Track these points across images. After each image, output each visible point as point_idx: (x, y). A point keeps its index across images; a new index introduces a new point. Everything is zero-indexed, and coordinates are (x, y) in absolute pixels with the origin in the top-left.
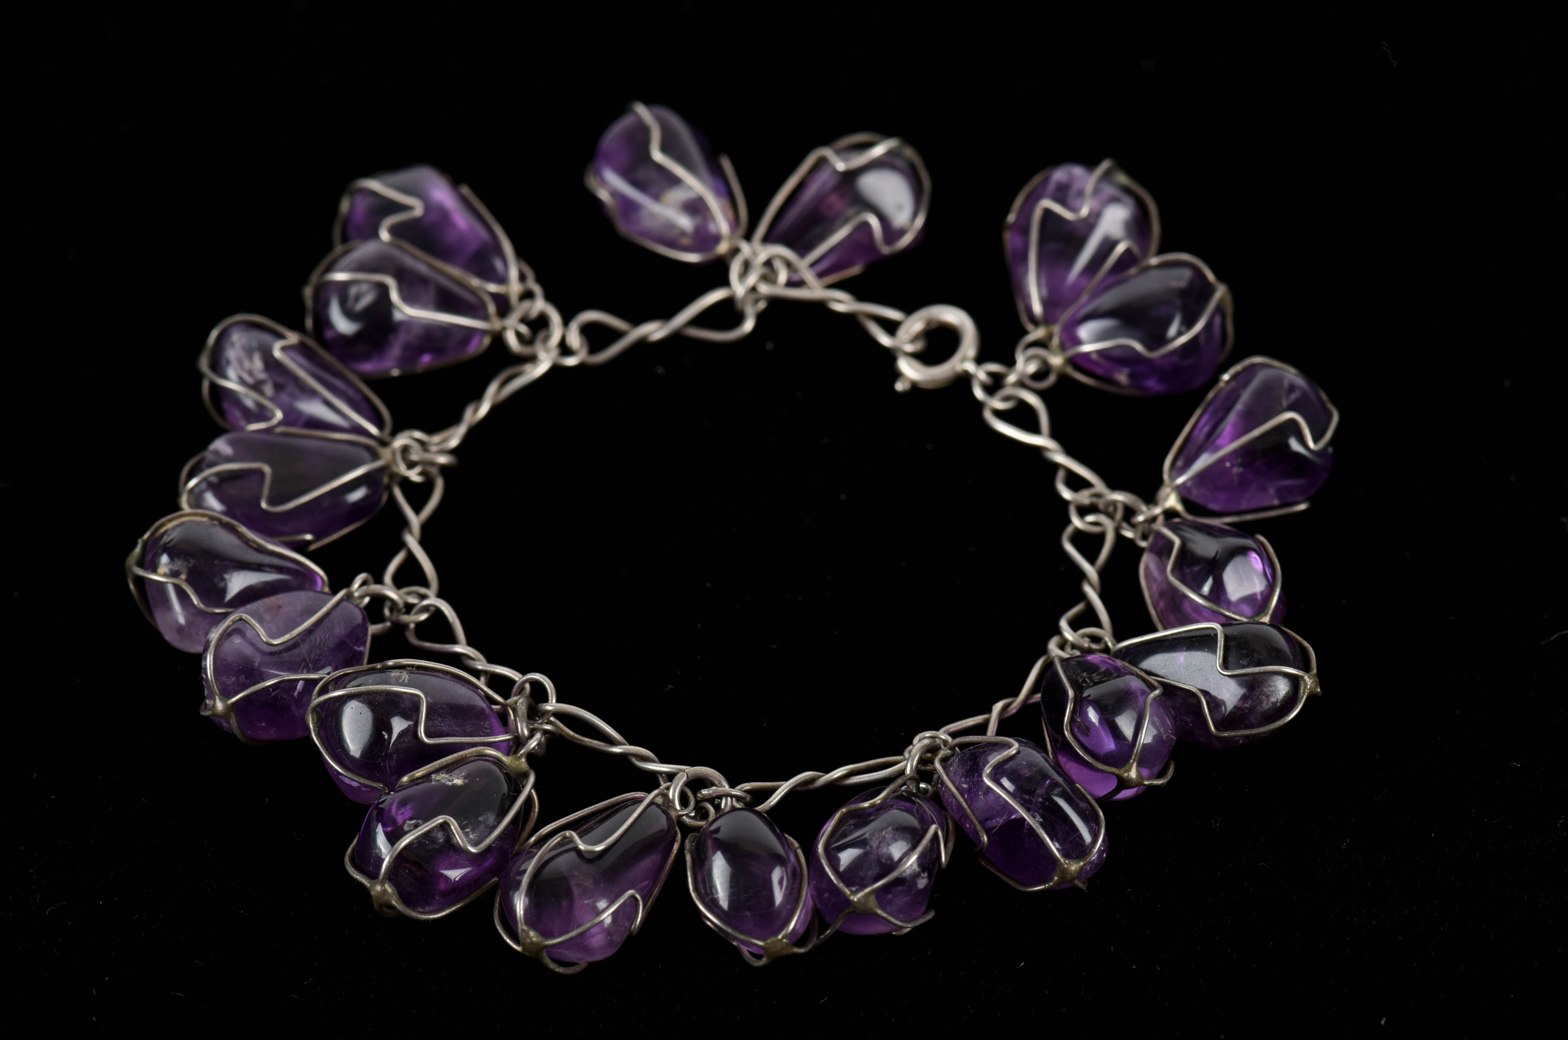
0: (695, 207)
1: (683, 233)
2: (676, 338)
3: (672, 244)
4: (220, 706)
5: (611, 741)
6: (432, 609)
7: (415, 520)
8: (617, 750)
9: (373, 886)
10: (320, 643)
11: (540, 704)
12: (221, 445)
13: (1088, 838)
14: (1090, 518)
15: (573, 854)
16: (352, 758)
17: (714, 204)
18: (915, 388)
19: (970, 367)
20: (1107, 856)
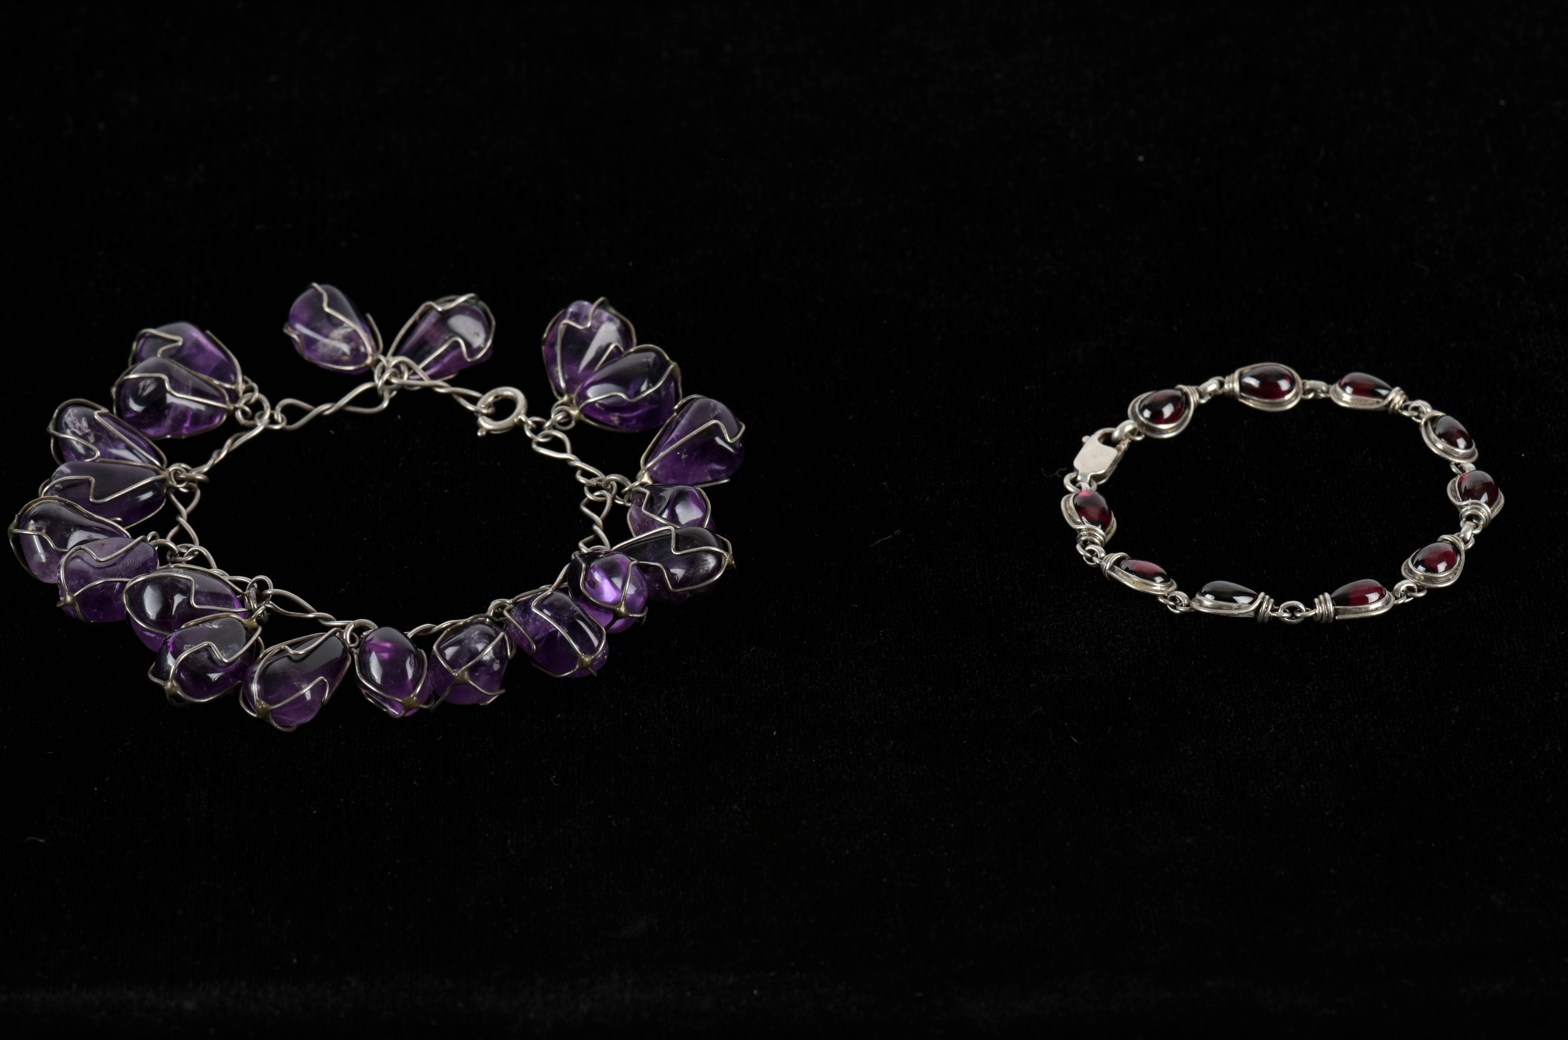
0: (350, 338)
1: (344, 354)
2: (341, 411)
3: (338, 362)
4: (69, 599)
5: (307, 611)
6: (196, 553)
7: (184, 512)
8: (311, 616)
9: (166, 684)
10: (129, 565)
11: (263, 592)
12: (63, 468)
13: (596, 643)
14: (597, 493)
15: (286, 659)
16: (151, 621)
17: (364, 336)
18: (488, 432)
19: (523, 418)
20: (608, 657)
